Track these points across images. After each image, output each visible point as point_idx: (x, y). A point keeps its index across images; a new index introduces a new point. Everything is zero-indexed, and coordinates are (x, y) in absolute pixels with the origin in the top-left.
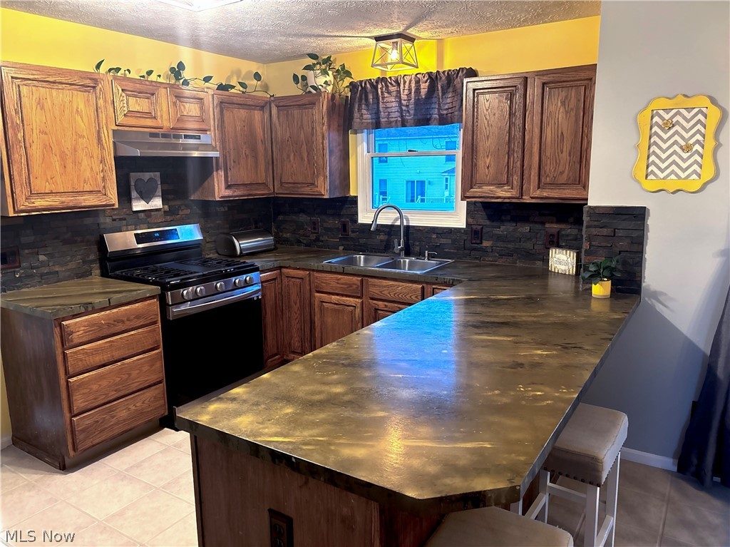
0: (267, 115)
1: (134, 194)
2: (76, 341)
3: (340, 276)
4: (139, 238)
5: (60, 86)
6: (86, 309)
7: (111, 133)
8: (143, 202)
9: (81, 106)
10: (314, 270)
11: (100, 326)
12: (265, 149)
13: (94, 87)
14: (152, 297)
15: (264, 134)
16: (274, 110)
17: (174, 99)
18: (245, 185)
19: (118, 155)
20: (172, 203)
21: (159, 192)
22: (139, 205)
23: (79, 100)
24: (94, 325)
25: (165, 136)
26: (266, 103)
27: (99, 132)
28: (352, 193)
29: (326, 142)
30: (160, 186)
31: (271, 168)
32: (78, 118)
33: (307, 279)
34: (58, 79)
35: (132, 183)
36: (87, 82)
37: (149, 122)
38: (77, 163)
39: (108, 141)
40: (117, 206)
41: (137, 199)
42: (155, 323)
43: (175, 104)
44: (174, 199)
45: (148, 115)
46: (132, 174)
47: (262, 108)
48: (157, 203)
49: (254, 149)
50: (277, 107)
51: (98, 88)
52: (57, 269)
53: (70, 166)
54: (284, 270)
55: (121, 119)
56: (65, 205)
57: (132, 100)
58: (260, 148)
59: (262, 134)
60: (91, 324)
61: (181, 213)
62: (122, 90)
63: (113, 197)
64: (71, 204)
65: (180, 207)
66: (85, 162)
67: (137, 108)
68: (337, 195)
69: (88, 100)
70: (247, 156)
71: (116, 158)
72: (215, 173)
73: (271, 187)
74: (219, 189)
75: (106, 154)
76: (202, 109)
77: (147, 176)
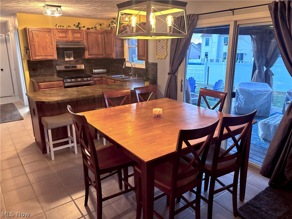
2: (42, 88)
10: (107, 78)
12: (102, 45)
16: (105, 34)
18: (96, 55)
22: (67, 59)
25: (70, 42)
27: (52, 42)
28: (125, 58)
29: (114, 43)
30: (73, 55)
31: (104, 50)
32: (47, 39)
34: (41, 30)
35: (65, 54)
36: (49, 30)
38: (46, 49)
39: (54, 44)
40: (57, 59)
42: (62, 87)
43: (73, 34)
44: (77, 58)
45: (65, 37)
47: (101, 33)
48: (72, 59)
49: (98, 45)
51: (51, 32)
52: (46, 73)
55: (57, 39)
59: (101, 40)
60: (45, 85)
62: (58, 32)
64: (45, 58)
65: (79, 60)
68: (119, 58)
69: (49, 35)
72: (85, 51)
73: (104, 55)
74: (87, 56)
75: (54, 47)
76: (81, 35)
77: (69, 52)
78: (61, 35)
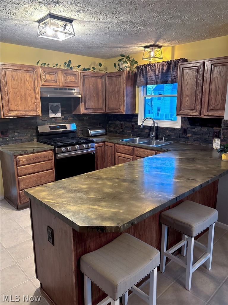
0: (103, 80)
1: (50, 111)
2: (21, 164)
3: (125, 146)
4: (51, 128)
5: (21, 71)
6: (25, 152)
7: (39, 88)
8: (54, 114)
9: (28, 78)
10: (116, 143)
11: (30, 159)
12: (102, 94)
13: (33, 71)
14: (51, 150)
15: (102, 88)
16: (107, 78)
17: (64, 75)
18: (93, 109)
19: (42, 96)
20: (65, 115)
21: (60, 110)
22: (52, 116)
23: (28, 76)
24: (28, 159)
25: (61, 89)
26: (103, 76)
27: (35, 88)
28: (136, 112)
29: (125, 91)
30: (60, 108)
31: (104, 102)
32: (27, 83)
33: (114, 147)
34: (20, 68)
35: (50, 107)
36: (31, 69)
37: (54, 84)
38: (26, 99)
39: (38, 91)
40: (41, 116)
41: (51, 113)
42: (52, 160)
43: (65, 76)
44: (66, 114)
45: (54, 81)
46: (49, 104)
47: (102, 77)
48: (59, 115)
49: (97, 94)
50: (108, 77)
51: (34, 72)
52: (21, 138)
53: (24, 100)
54: (106, 143)
55: (43, 83)
56: (21, 115)
57: (47, 76)
58: (100, 94)
59: (101, 88)
60: (27, 158)
61: (69, 119)
62: (44, 72)
63: (39, 112)
64: (24, 114)
65: (68, 117)
66: (29, 99)
67: (50, 79)
68: (129, 113)
69: (31, 76)
70: (94, 97)
71: (41, 97)
72: (81, 104)
73: (105, 110)
74: (82, 110)
75: (37, 96)
76: (75, 78)
77: (55, 104)
78: (48, 77)
